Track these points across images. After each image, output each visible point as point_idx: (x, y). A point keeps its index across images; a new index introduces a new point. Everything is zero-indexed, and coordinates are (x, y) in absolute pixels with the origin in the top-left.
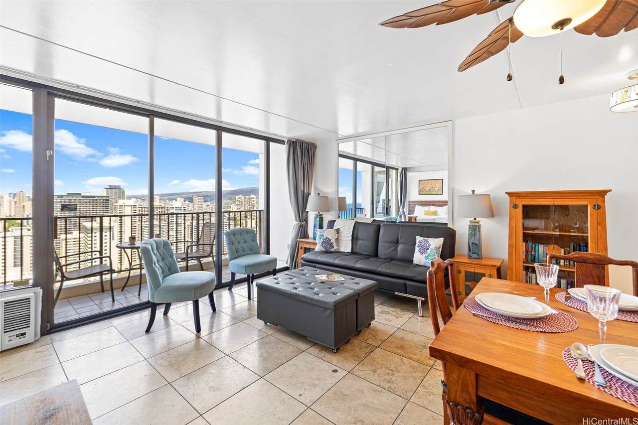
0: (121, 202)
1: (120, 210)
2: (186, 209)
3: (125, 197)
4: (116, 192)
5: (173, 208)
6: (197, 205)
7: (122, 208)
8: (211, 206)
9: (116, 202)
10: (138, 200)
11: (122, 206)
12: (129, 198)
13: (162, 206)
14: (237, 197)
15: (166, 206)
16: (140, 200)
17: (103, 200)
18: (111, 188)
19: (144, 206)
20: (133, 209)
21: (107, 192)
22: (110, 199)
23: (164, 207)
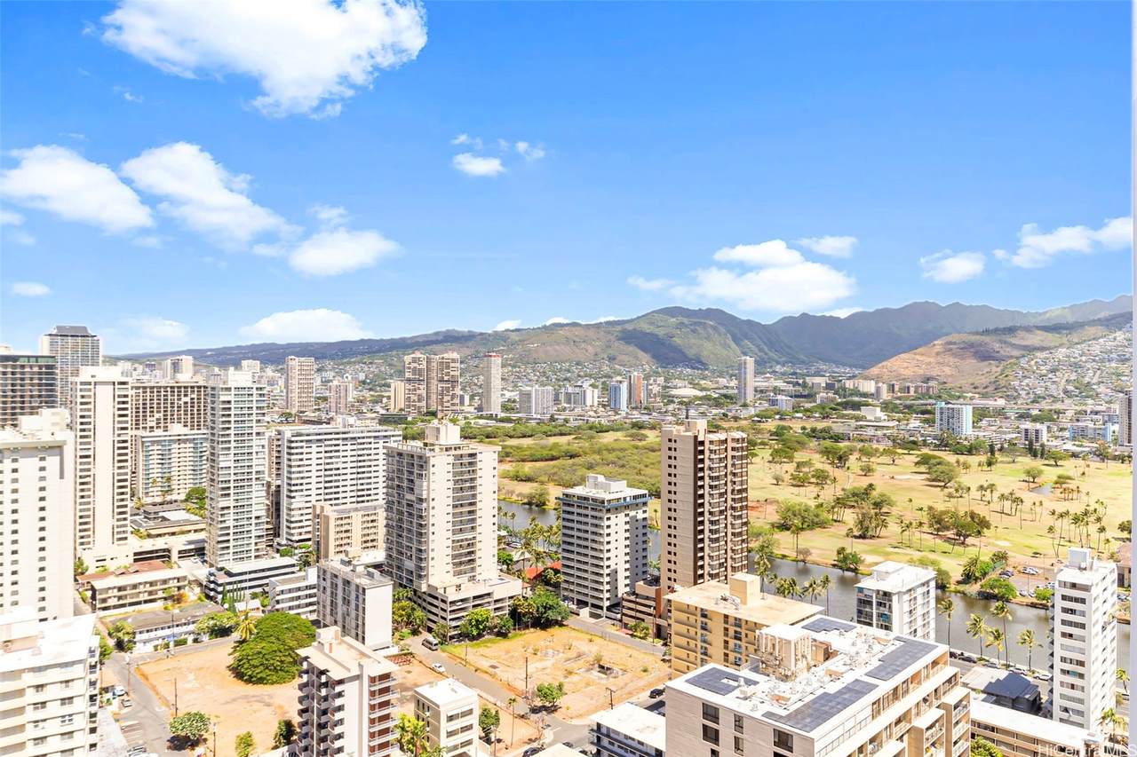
0: (86, 373)
1: (83, 397)
2: (264, 392)
3: (101, 359)
4: (75, 346)
5: (229, 389)
6: (295, 381)
7: (90, 390)
8: (335, 383)
9: (76, 373)
10: (136, 365)
11: (90, 384)
12: (113, 361)
13: (200, 384)
14: (407, 359)
15: (211, 384)
16: (140, 368)
17: (40, 367)
18: (63, 334)
19: (152, 384)
20: (117, 393)
21: (52, 344)
22: (59, 365)
23: (205, 387)
